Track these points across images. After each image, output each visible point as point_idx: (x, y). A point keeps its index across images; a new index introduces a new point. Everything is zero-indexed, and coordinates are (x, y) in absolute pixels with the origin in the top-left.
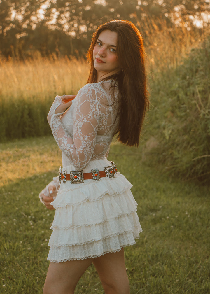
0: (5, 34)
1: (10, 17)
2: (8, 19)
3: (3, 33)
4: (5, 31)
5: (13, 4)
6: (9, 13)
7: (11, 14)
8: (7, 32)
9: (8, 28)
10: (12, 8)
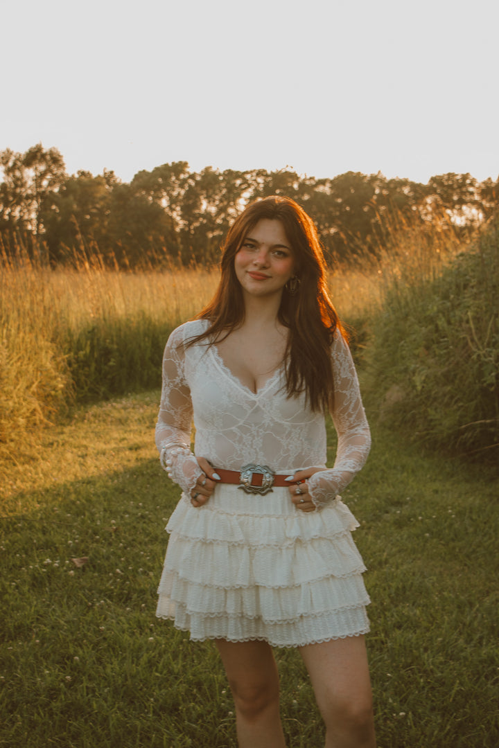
0: (192, 232)
1: (200, 209)
2: (197, 211)
3: (190, 229)
4: (192, 227)
5: (204, 192)
6: (199, 204)
7: (201, 204)
8: (196, 229)
9: (197, 224)
10: (202, 197)
